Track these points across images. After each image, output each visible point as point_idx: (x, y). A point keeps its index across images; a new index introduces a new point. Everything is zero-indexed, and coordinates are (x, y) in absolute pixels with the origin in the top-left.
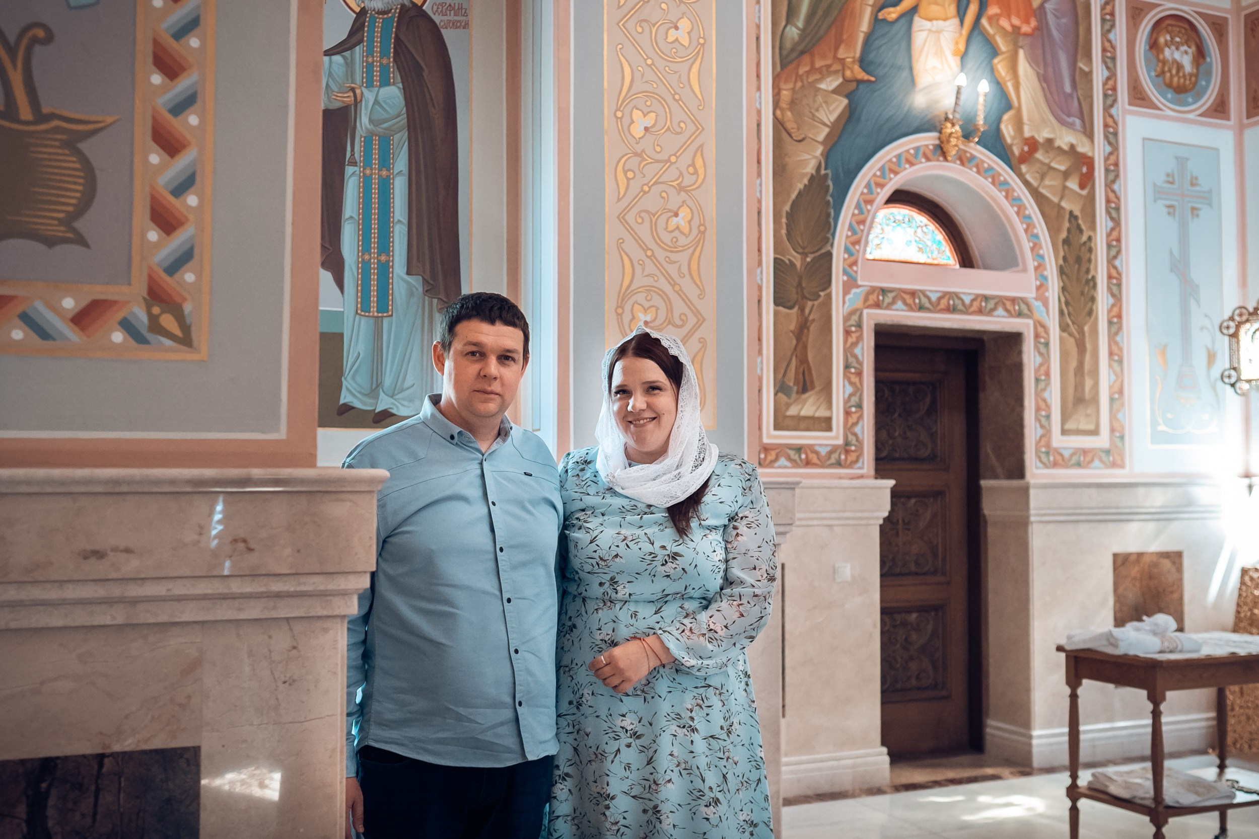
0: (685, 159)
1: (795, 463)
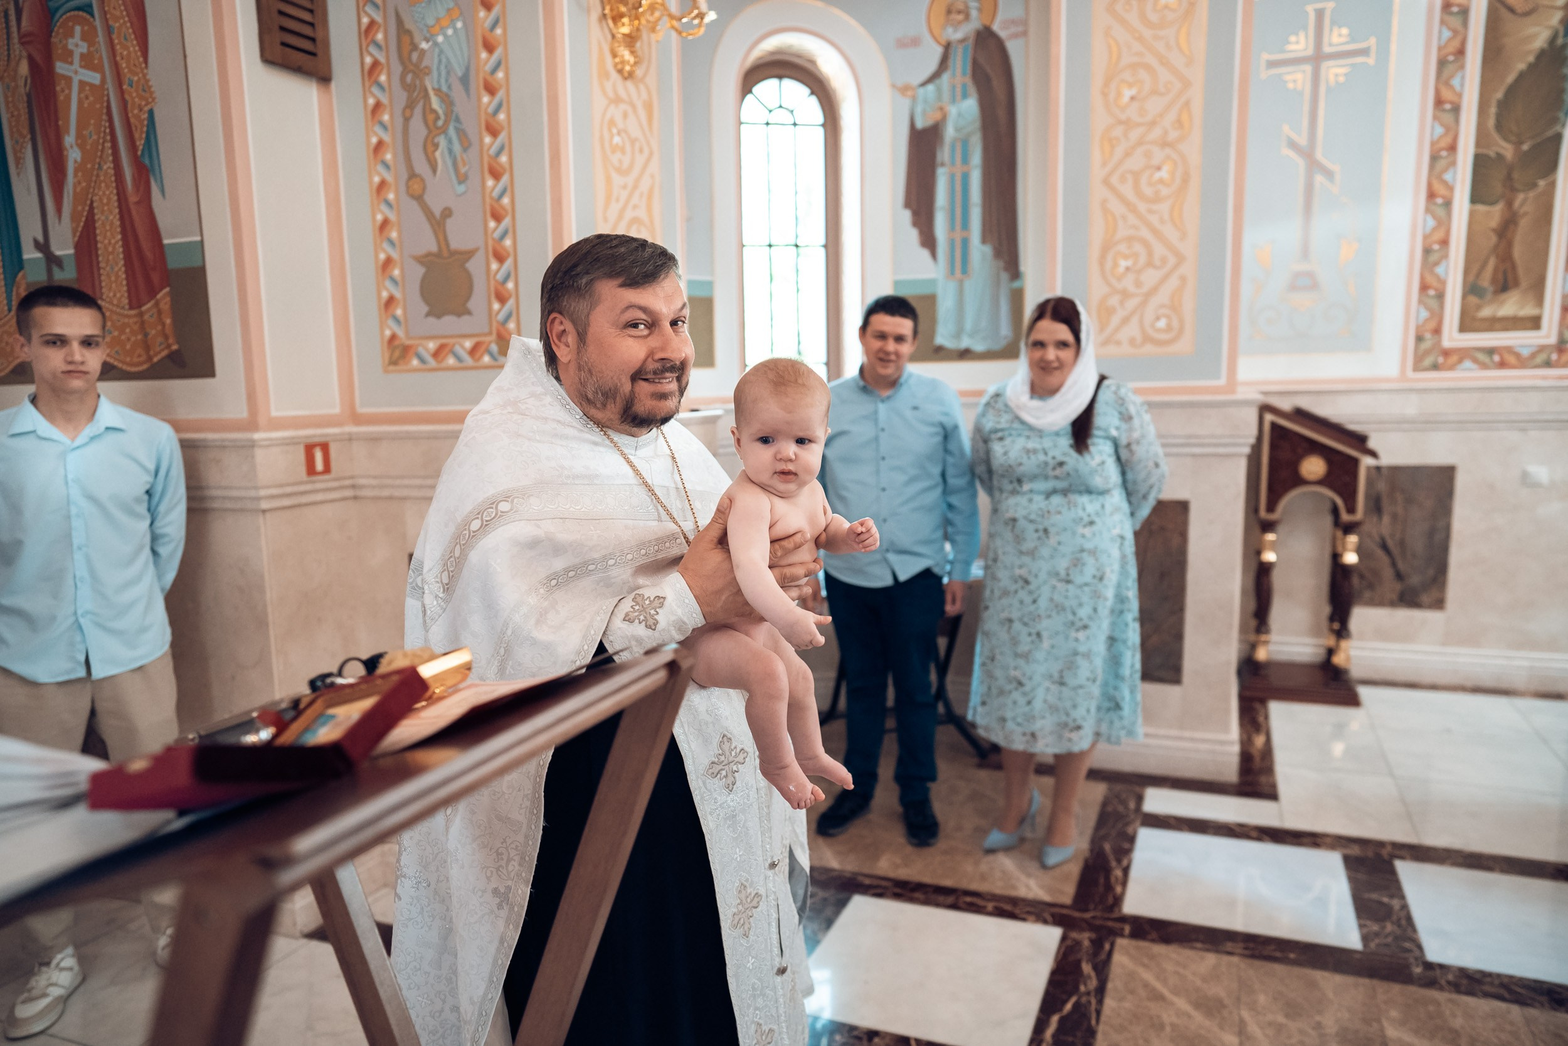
0: (1171, 116)
1: (1484, 366)
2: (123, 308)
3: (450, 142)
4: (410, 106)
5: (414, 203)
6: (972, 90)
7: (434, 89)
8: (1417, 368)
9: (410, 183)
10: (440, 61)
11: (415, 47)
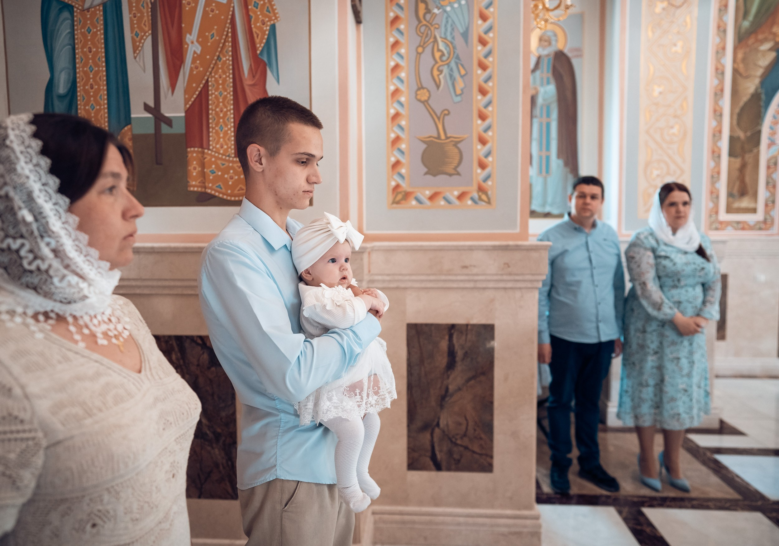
1: (736, 229)
2: (229, 156)
3: (451, 70)
4: (423, 45)
5: (421, 105)
6: (552, 80)
7: (441, 37)
8: (711, 229)
9: (419, 92)
10: (447, 22)
11: (428, 11)
